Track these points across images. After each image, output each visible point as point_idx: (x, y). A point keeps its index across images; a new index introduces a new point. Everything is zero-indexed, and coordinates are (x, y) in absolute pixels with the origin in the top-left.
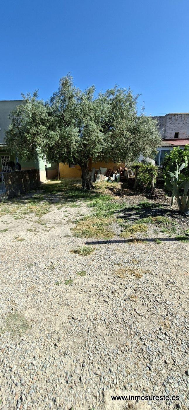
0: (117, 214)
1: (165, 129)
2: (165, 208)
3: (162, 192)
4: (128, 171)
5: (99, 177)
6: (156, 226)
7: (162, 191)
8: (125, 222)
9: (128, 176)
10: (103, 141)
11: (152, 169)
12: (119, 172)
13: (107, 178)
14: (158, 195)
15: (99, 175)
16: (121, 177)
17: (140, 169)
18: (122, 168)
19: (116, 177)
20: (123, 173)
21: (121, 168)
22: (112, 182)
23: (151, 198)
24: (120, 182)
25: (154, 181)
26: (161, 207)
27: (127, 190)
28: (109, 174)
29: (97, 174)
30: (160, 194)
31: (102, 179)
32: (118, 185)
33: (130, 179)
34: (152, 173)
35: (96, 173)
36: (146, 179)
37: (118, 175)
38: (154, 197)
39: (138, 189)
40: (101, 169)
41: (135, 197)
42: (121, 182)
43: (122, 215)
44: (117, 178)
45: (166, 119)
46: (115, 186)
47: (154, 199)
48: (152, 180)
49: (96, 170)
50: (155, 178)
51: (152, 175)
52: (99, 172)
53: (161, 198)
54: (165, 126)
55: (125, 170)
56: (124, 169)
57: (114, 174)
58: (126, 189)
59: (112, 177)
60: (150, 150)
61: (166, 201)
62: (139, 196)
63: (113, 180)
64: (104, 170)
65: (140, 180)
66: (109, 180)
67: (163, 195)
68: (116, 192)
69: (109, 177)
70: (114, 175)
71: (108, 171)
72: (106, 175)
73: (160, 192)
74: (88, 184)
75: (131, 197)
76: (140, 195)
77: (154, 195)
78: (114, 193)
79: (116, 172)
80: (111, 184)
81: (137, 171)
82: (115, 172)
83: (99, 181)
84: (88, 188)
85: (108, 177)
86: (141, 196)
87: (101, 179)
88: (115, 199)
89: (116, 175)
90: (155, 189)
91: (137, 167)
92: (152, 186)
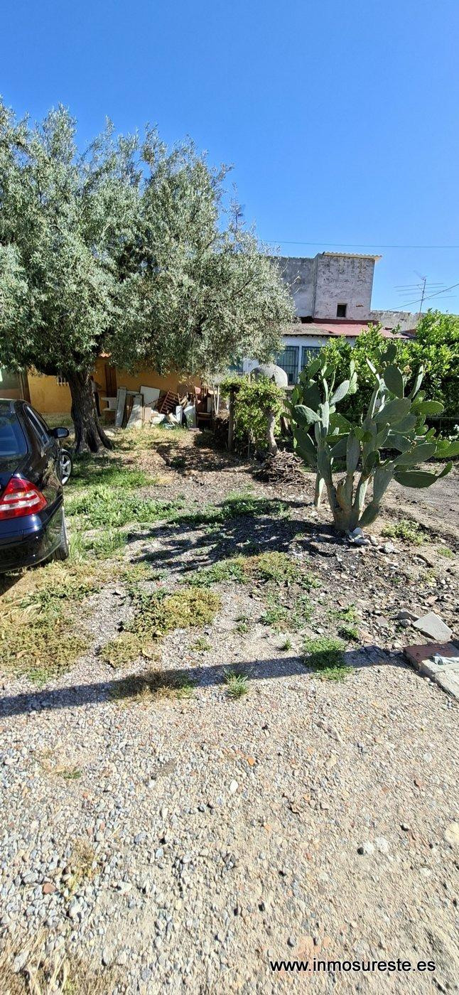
0: (137, 546)
1: (315, 293)
2: (294, 514)
3: (294, 462)
4: (217, 399)
5: (138, 413)
6: (251, 597)
7: (294, 459)
8: (151, 580)
9: (217, 412)
10: (109, 302)
11: (268, 395)
12: (193, 401)
13: (162, 416)
14: (284, 471)
15: (137, 408)
16: (197, 415)
17: (241, 395)
18: (201, 389)
19: (183, 414)
20: (204, 402)
21: (198, 390)
22: (173, 428)
23: (262, 478)
24: (195, 429)
25: (275, 429)
26: (282, 514)
27: (205, 453)
28: (166, 405)
29: (132, 405)
30: (290, 466)
31: (147, 419)
32: (187, 438)
33: (219, 420)
34: (269, 407)
35: (130, 401)
36: (255, 421)
37: (189, 408)
38: (272, 476)
39: (236, 450)
40: (144, 390)
41: (220, 474)
42: (197, 427)
43: (155, 545)
44: (188, 417)
45: (317, 267)
46: (177, 439)
47: (272, 481)
48: (270, 427)
49: (129, 392)
50: (276, 419)
51: (268, 412)
52: (137, 400)
53: (291, 480)
54: (315, 285)
55: (209, 395)
56: (208, 393)
57: (178, 404)
58: (203, 450)
59: (174, 413)
60: (259, 339)
61: (303, 487)
62: (234, 471)
63: (175, 423)
64: (152, 394)
65: (241, 424)
66: (165, 421)
67: (296, 471)
68: (174, 459)
69: (166, 414)
70: (178, 409)
71: (164, 397)
72: (158, 408)
73: (290, 462)
74: (93, 435)
75: (209, 477)
76: (237, 469)
77: (272, 470)
78: (167, 461)
79: (185, 400)
80: (166, 435)
81: (233, 398)
82: (183, 401)
83: (138, 424)
84: (94, 448)
85: (162, 413)
86: (240, 472)
87: (143, 420)
88: (159, 483)
89: (184, 409)
90: (278, 452)
91: (234, 388)
92: (270, 444)
